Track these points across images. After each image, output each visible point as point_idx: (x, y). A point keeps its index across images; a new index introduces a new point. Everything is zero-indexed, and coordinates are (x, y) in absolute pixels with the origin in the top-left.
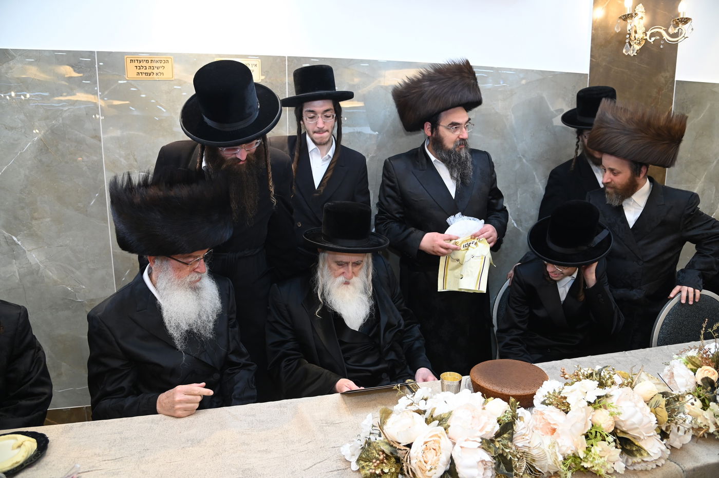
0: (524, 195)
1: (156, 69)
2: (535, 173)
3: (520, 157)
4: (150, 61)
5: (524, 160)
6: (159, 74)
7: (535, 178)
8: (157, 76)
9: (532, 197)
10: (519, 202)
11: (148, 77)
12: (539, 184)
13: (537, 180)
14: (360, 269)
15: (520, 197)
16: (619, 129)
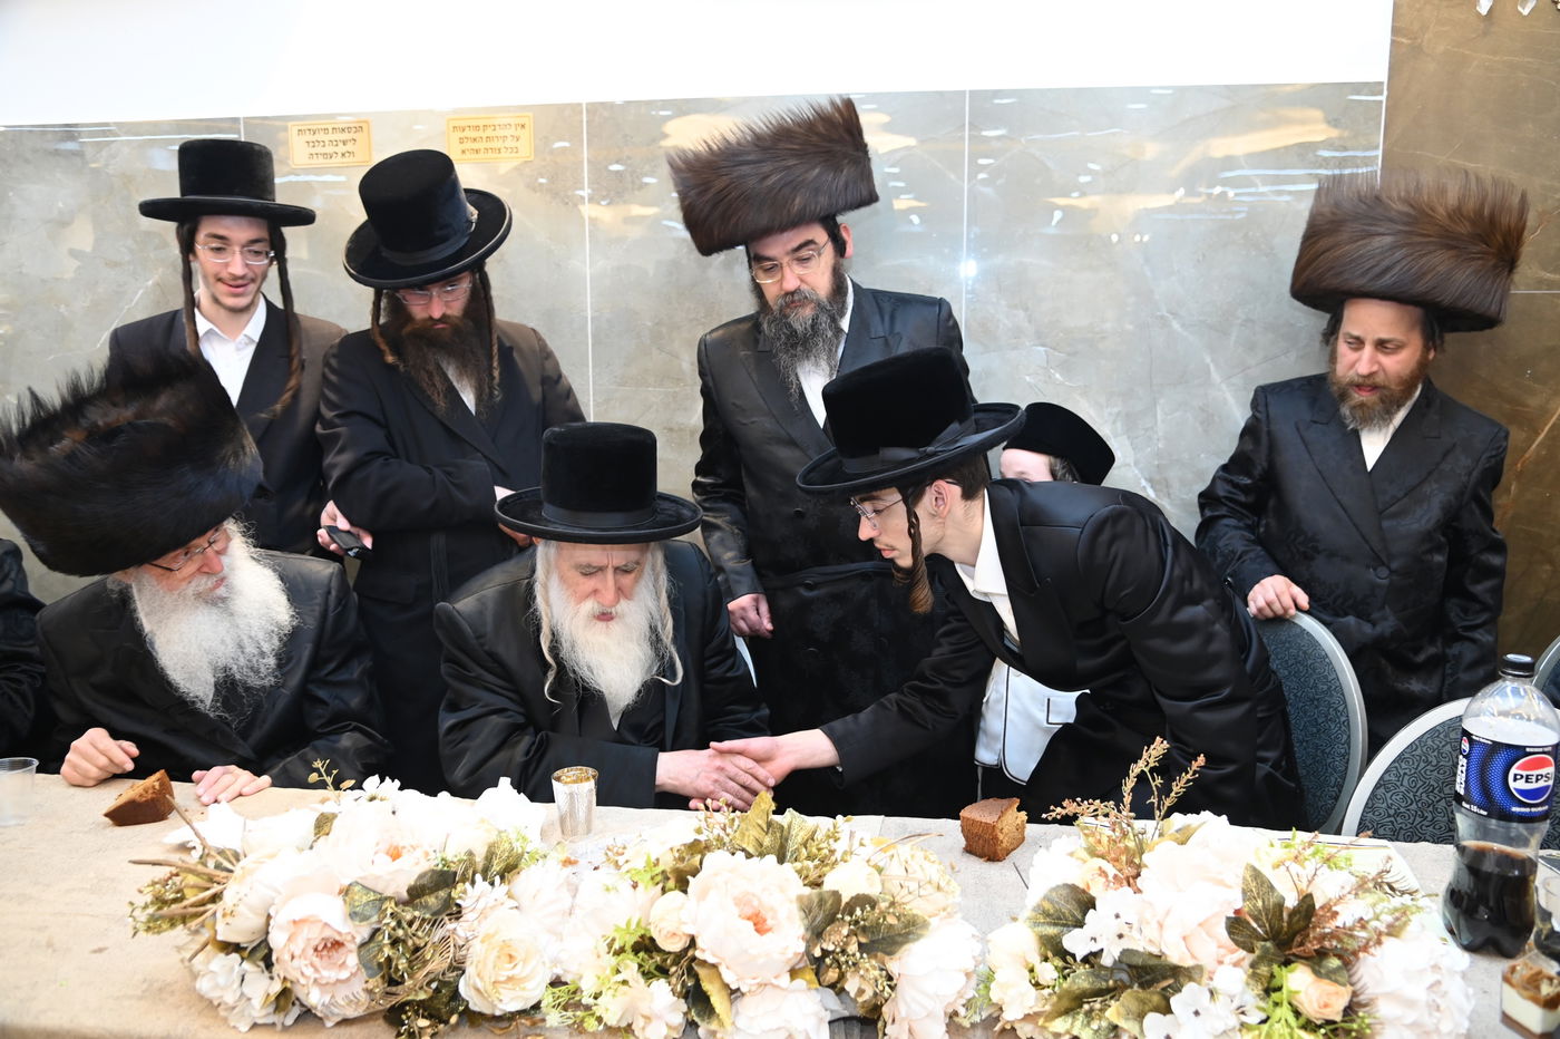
0: (1177, 414)
1: (341, 145)
2: (1208, 360)
3: (1162, 317)
4: (330, 131)
5: (1176, 325)
6: (347, 155)
7: (1209, 372)
8: (344, 160)
9: (1202, 423)
10: (1160, 434)
11: (328, 161)
12: (1224, 386)
13: (1216, 376)
14: (636, 580)
15: (1163, 421)
16: (1430, 236)
